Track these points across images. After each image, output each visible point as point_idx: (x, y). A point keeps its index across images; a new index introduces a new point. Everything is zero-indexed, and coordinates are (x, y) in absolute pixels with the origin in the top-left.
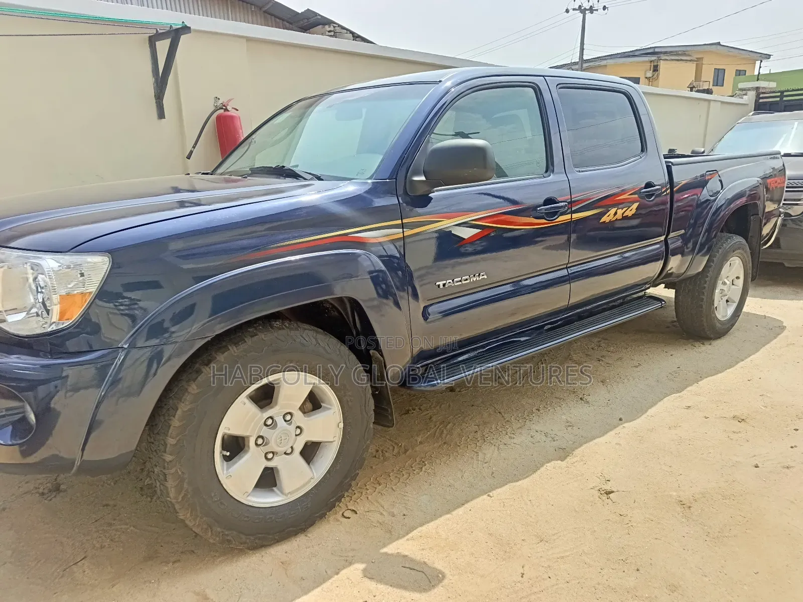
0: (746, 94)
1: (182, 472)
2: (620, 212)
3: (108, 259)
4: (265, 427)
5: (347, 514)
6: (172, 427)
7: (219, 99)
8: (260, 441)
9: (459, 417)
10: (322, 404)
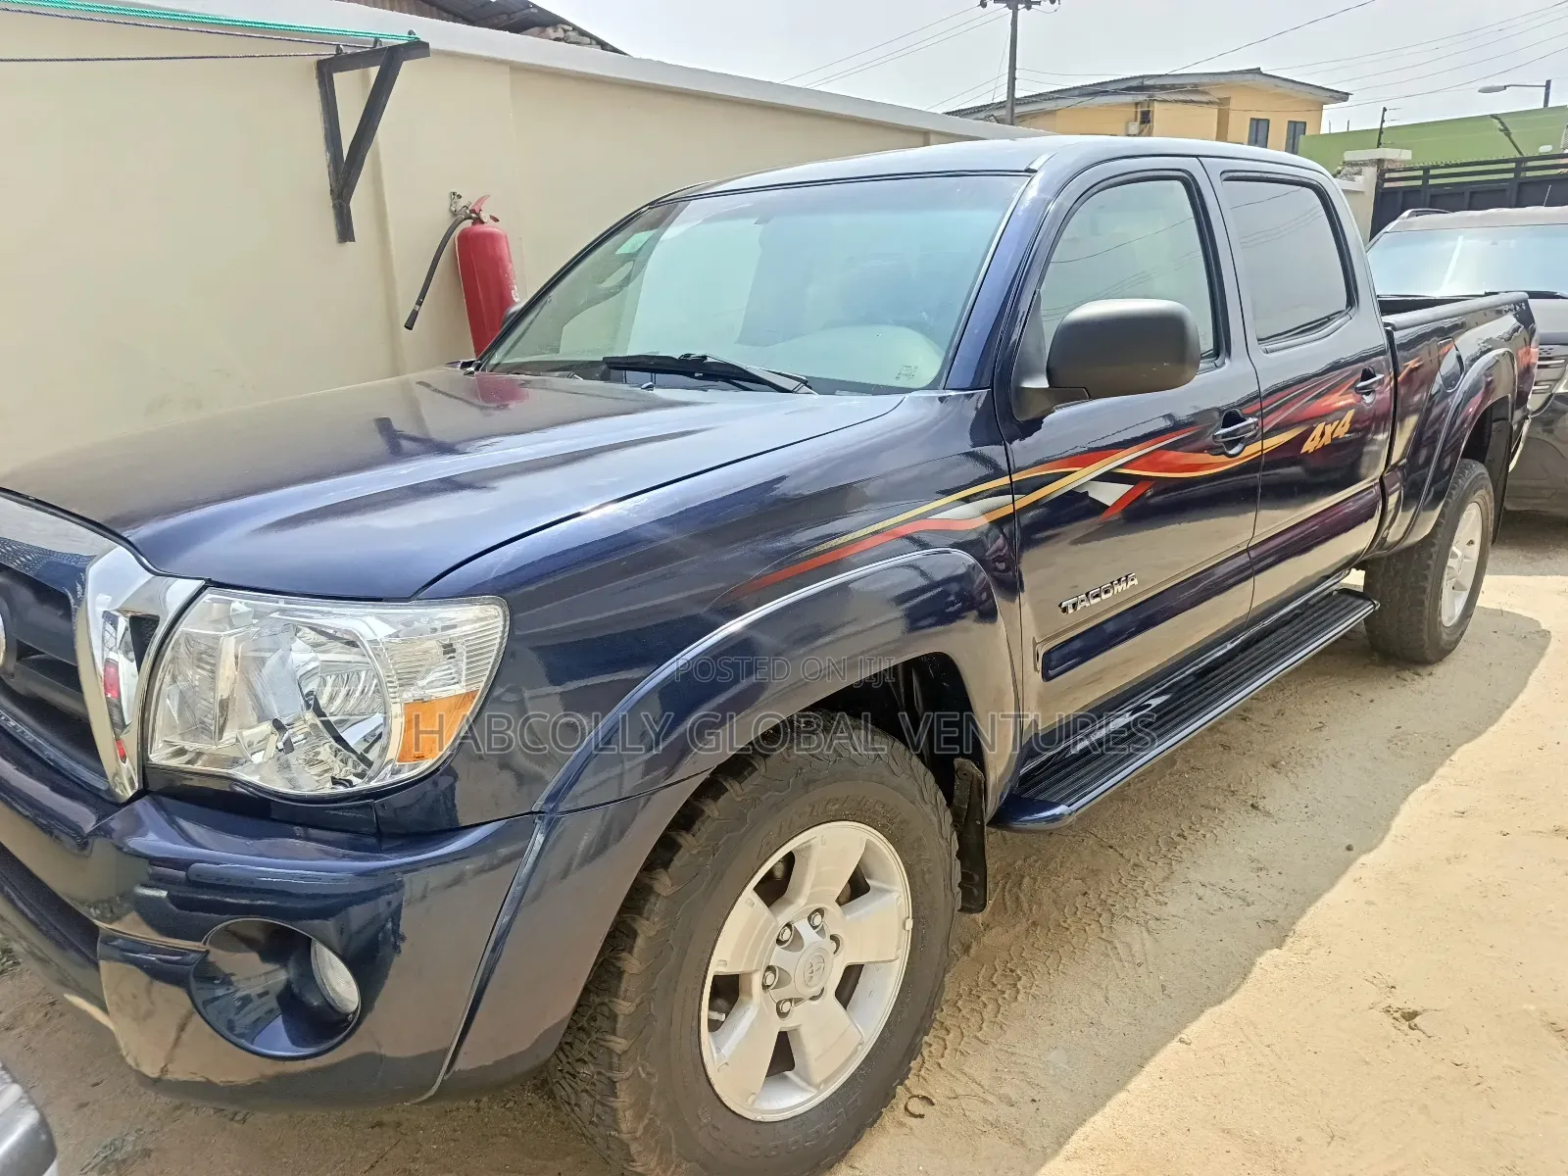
0: (1359, 173)
1: (648, 1074)
2: (1329, 429)
3: (499, 609)
4: (778, 948)
5: (916, 1106)
6: (626, 976)
7: (460, 197)
8: (770, 979)
9: (1036, 861)
10: (868, 881)
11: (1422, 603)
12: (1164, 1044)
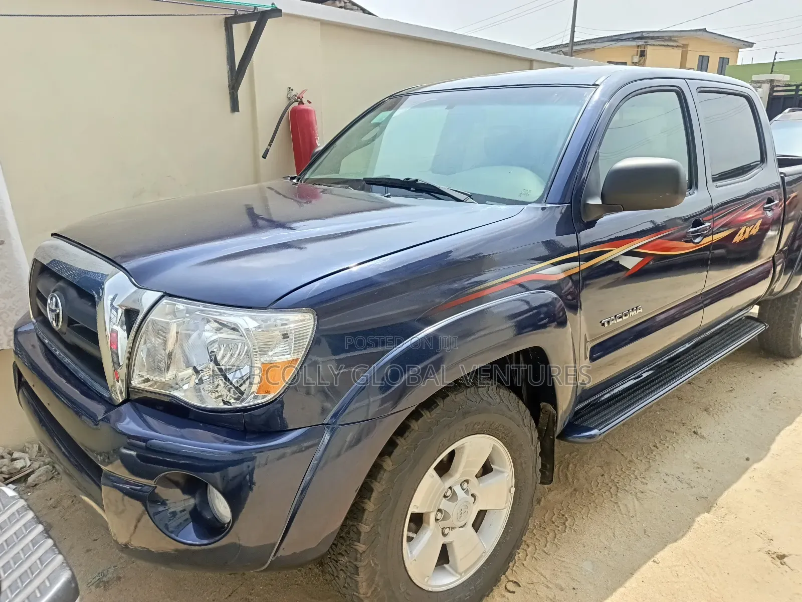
0: (760, 87)
1: (375, 564)
2: (748, 230)
3: (312, 315)
4: (444, 499)
5: (511, 586)
6: (366, 513)
7: (292, 90)
8: (439, 516)
9: (576, 455)
10: (492, 466)
11: (791, 326)
12: (645, 563)
